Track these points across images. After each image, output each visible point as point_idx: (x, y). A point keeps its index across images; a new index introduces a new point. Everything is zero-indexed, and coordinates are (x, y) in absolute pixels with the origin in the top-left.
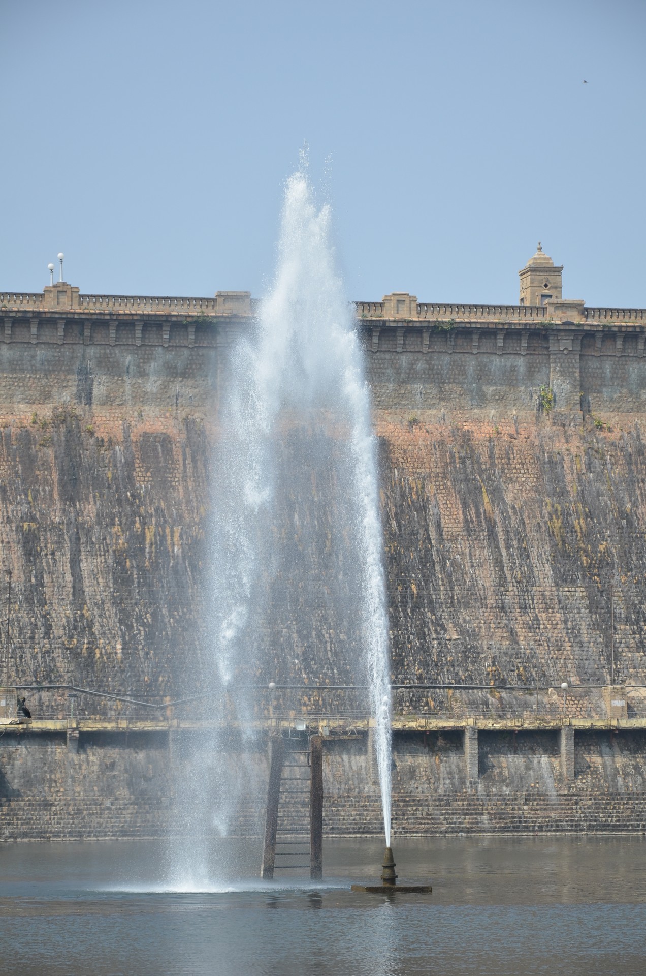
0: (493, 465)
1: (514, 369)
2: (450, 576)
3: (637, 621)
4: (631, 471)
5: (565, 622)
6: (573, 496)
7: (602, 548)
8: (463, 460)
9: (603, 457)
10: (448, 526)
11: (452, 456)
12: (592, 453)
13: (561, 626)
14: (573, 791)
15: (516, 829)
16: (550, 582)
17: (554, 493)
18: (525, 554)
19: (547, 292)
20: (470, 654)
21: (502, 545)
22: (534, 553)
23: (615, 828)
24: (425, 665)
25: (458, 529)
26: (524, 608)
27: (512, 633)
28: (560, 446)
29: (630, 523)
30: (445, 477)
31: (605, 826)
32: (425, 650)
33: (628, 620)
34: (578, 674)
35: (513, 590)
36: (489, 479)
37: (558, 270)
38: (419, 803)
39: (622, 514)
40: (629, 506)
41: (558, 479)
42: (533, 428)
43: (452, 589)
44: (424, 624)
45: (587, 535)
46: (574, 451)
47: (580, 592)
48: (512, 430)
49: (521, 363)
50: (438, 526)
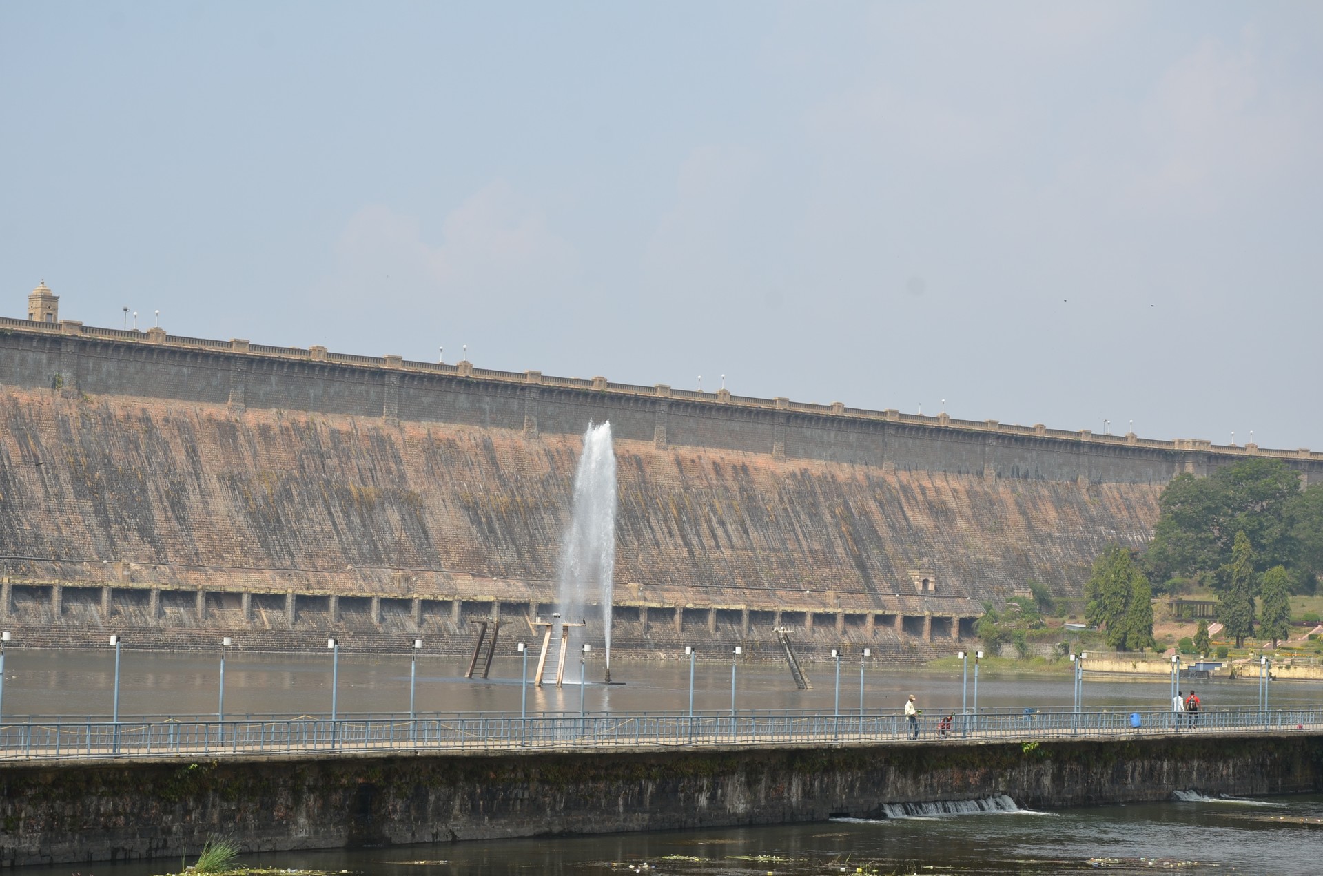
0: (31, 420)
1: (40, 361)
2: (19, 490)
3: (121, 522)
4: (105, 429)
5: (84, 521)
6: (77, 443)
7: (96, 476)
8: (15, 416)
9: (90, 420)
10: (13, 458)
11: (9, 414)
12: (84, 416)
13: (82, 524)
14: (111, 625)
15: (87, 646)
16: (72, 496)
17: (66, 441)
18: (57, 478)
19: (50, 312)
20: (38, 539)
21: (44, 472)
22: (61, 478)
23: (138, 647)
24: (15, 544)
25: (19, 460)
26: (61, 512)
27: (58, 528)
28: (66, 411)
29: (109, 461)
30: (6, 427)
31: (132, 646)
32: (14, 535)
33: (116, 522)
34: (96, 554)
35: (53, 500)
36: (30, 429)
37: (56, 299)
38: (34, 629)
39: (105, 456)
40: (107, 451)
41: (67, 432)
42: (51, 399)
43: (21, 498)
44: (10, 520)
45: (88, 467)
46: (75, 415)
47: (89, 504)
48: (39, 399)
49: (44, 357)
50: (8, 457)
